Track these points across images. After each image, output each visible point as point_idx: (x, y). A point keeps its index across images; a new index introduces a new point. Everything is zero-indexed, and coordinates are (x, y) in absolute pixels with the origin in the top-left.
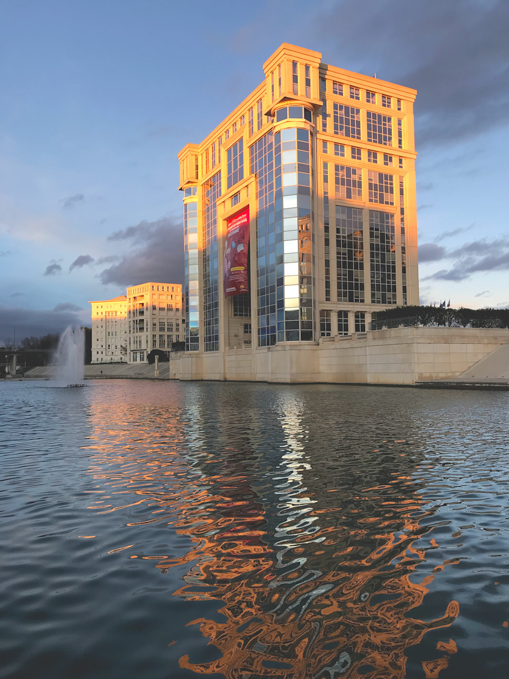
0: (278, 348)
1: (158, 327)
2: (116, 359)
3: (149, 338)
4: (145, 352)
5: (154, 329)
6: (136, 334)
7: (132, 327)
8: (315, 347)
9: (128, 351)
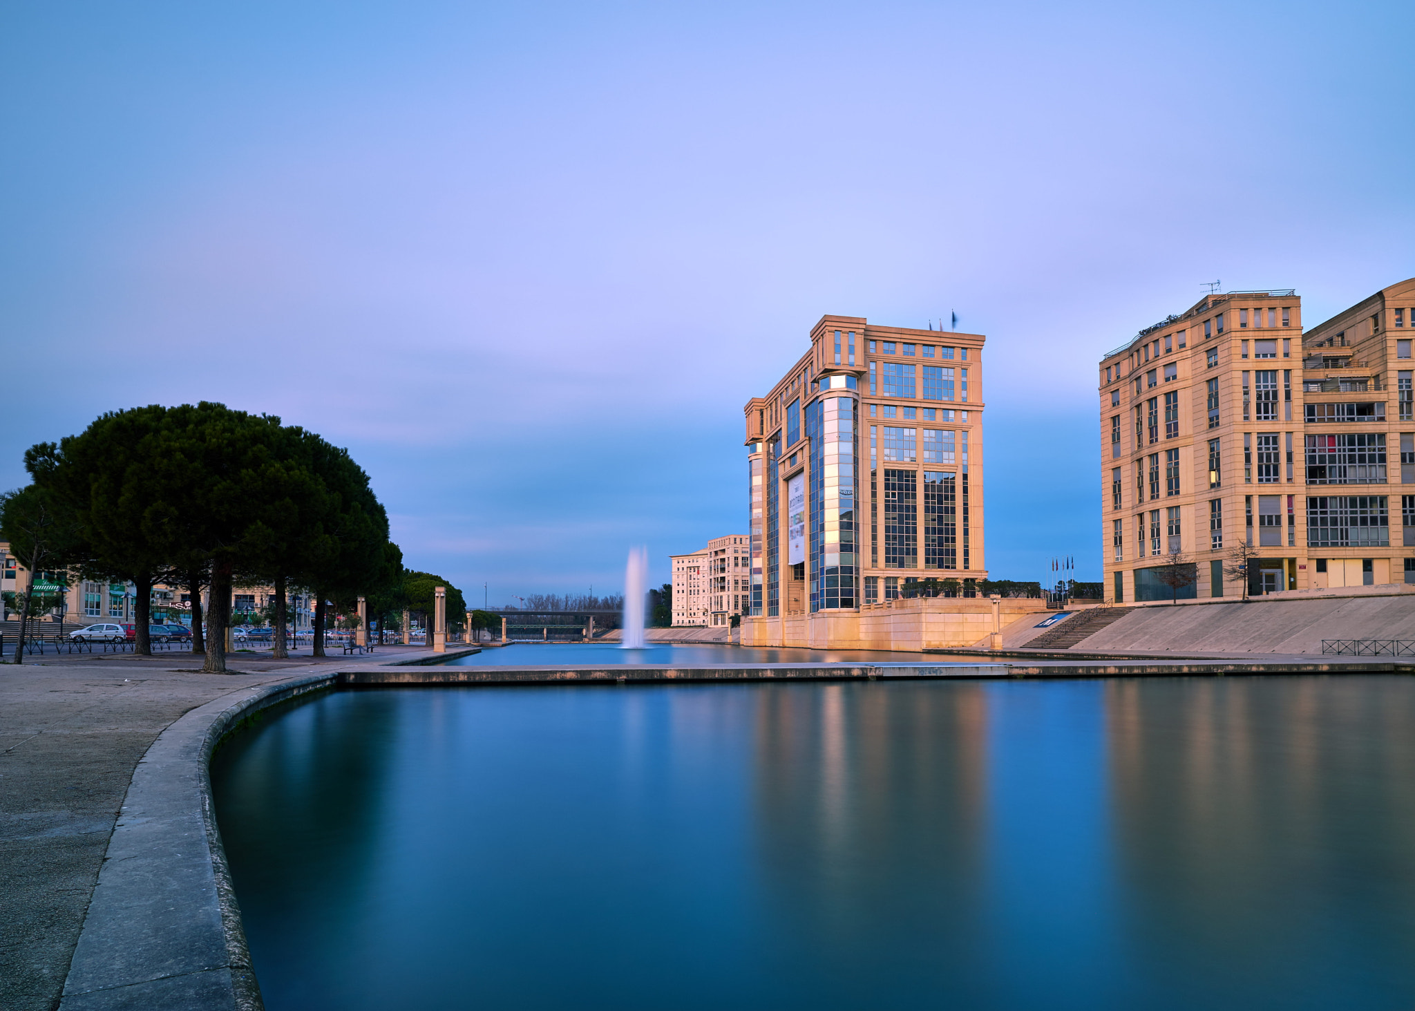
0: (820, 615)
1: (740, 585)
2: (699, 621)
3: (730, 598)
4: (726, 614)
5: (736, 588)
6: (717, 594)
7: (713, 586)
8: (855, 615)
9: (709, 613)
